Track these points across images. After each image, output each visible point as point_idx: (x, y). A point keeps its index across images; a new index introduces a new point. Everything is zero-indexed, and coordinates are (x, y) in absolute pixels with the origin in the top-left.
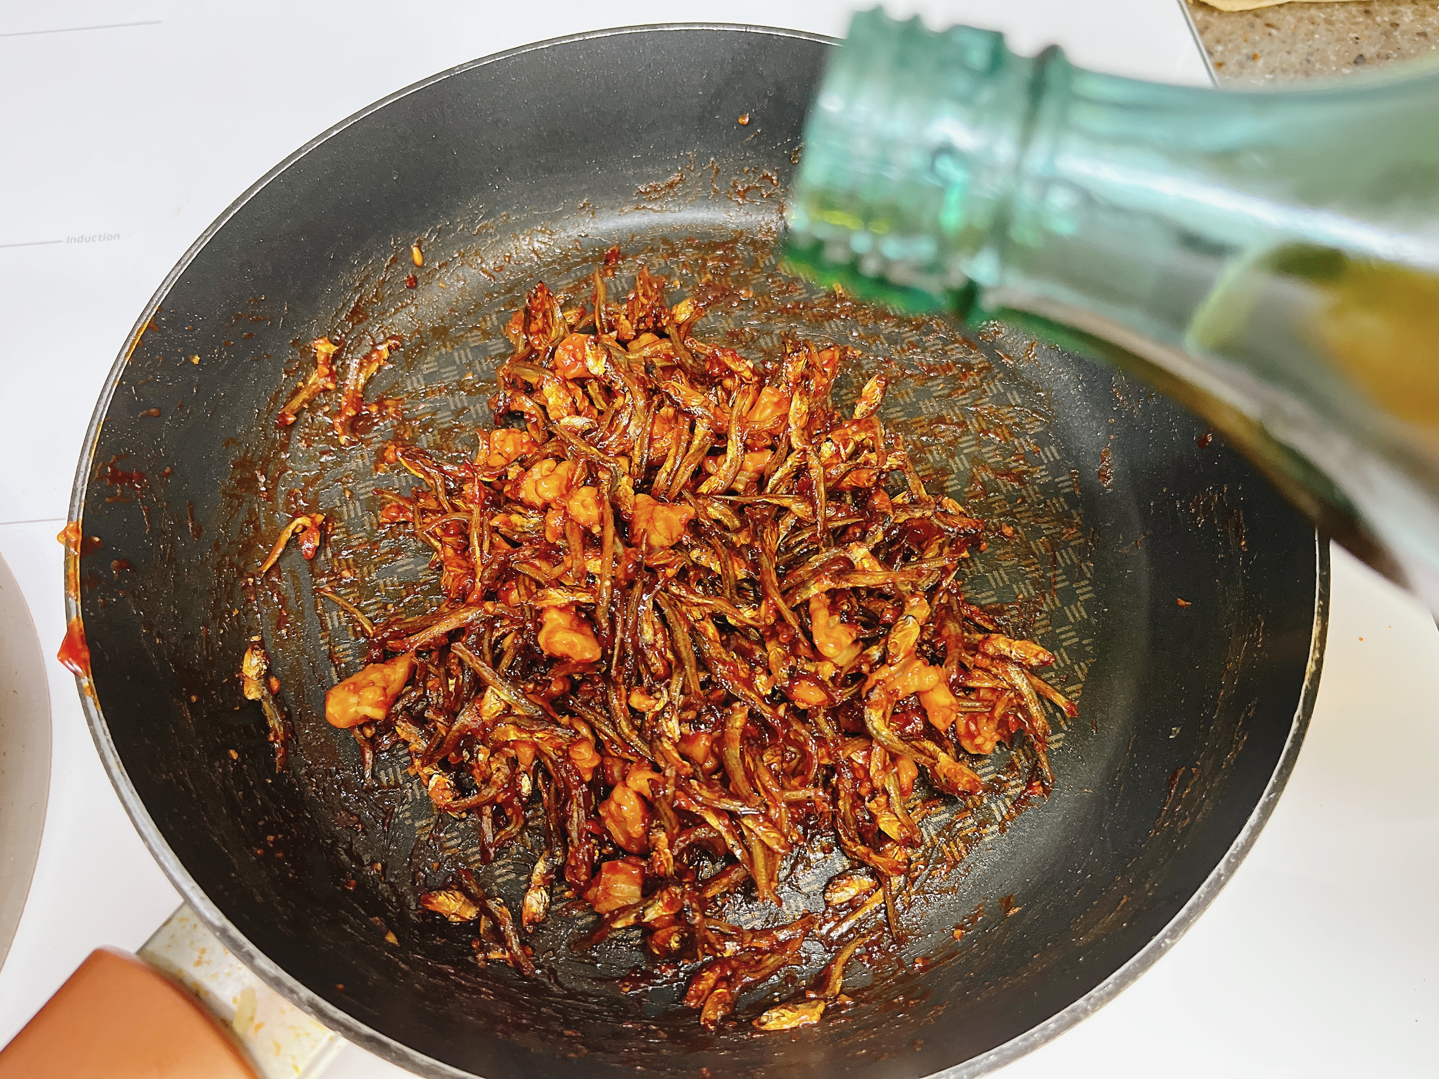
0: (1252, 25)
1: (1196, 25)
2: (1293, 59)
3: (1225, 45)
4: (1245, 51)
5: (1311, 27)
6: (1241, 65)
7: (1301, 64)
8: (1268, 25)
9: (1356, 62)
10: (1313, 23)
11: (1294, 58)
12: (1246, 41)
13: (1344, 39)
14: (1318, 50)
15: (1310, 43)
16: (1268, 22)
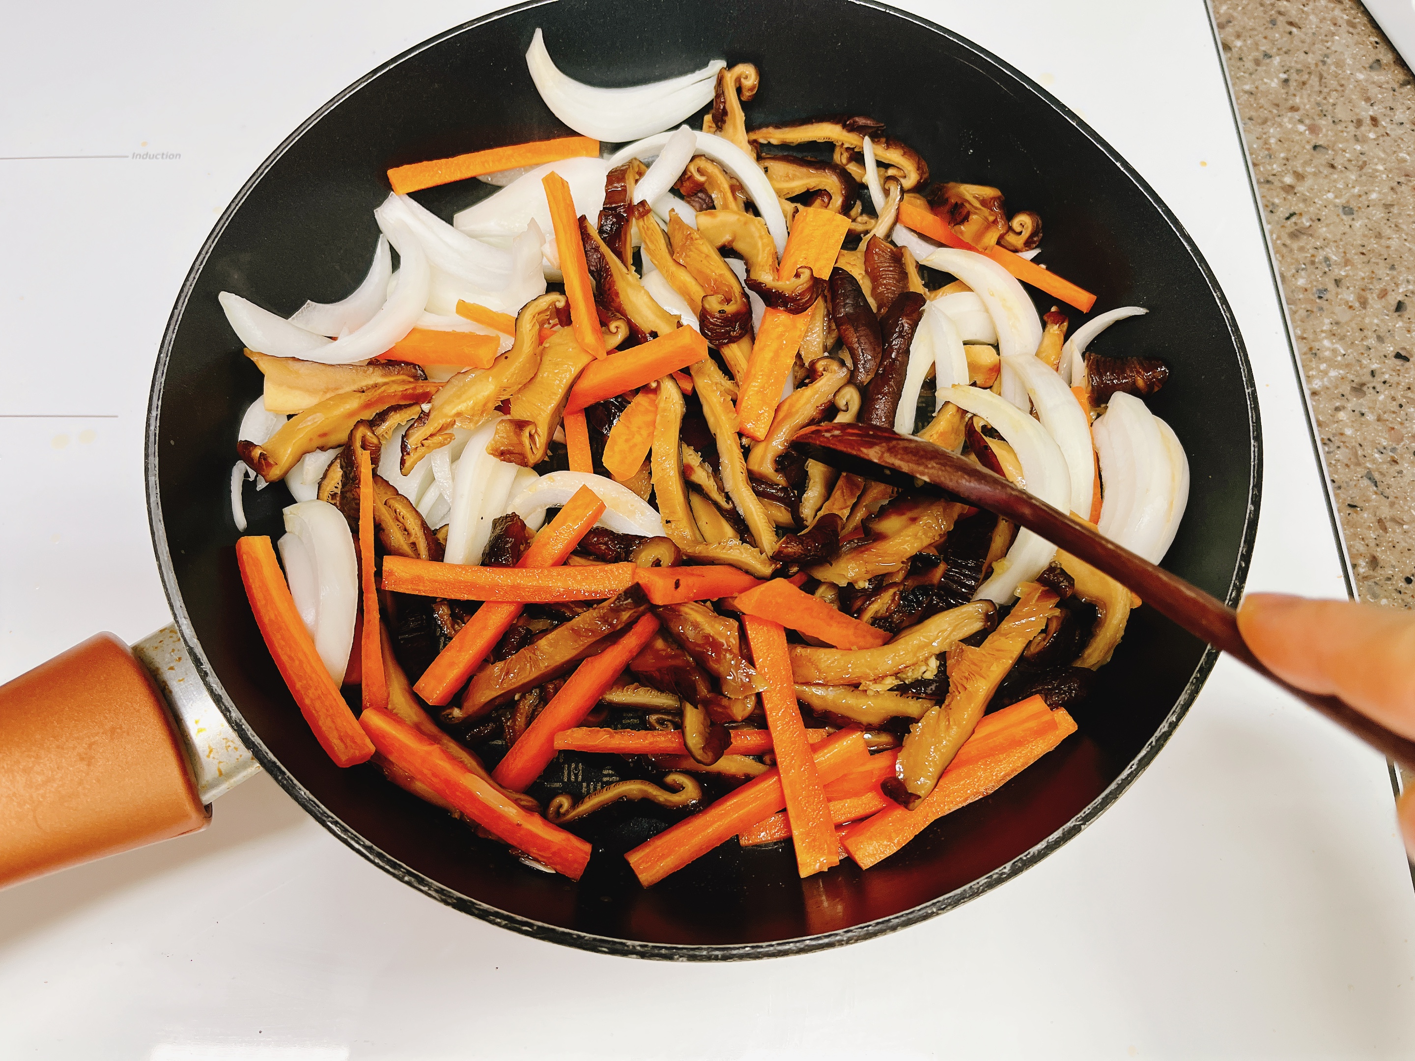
0: (1273, 22)
1: (1216, 19)
2: (1309, 60)
3: (1245, 40)
4: (1263, 48)
5: (1332, 28)
6: (1257, 62)
7: (1317, 65)
8: (1291, 24)
9: (1371, 67)
10: (1335, 24)
11: (1311, 59)
12: (1265, 38)
13: (1363, 43)
14: (1336, 52)
15: (1329, 44)
16: (1291, 20)
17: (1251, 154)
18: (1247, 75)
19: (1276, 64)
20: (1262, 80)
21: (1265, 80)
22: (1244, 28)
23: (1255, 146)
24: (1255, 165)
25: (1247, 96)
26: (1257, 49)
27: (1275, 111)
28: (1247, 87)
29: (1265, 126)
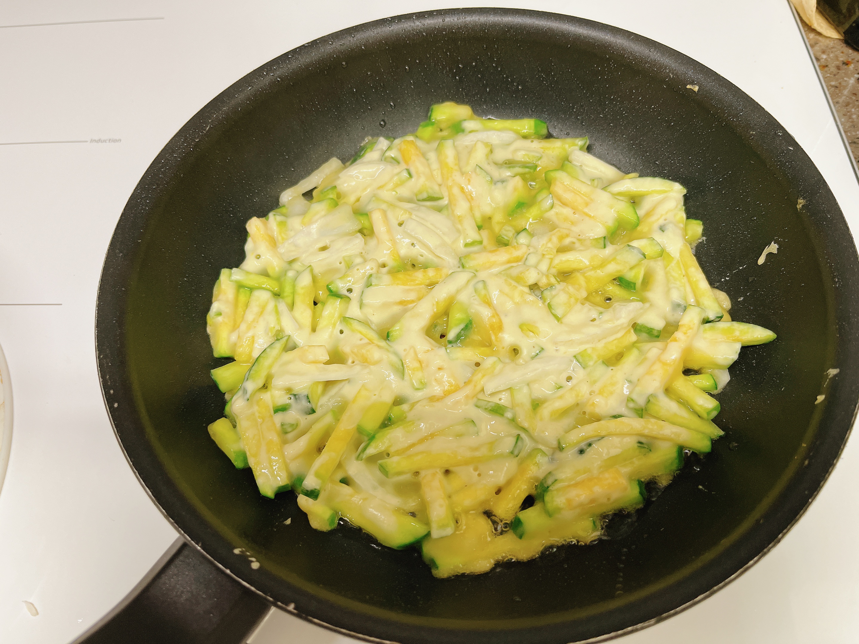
1: (809, 42)
3: (828, 55)
4: (842, 59)
6: (838, 68)
12: (842, 53)
17: (842, 125)
18: (831, 76)
19: (852, 69)
20: (843, 79)
21: (845, 79)
22: (827, 47)
23: (843, 120)
24: (845, 132)
25: (833, 88)
26: (838, 60)
27: (854, 98)
28: (833, 83)
29: (848, 107)
